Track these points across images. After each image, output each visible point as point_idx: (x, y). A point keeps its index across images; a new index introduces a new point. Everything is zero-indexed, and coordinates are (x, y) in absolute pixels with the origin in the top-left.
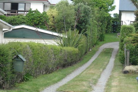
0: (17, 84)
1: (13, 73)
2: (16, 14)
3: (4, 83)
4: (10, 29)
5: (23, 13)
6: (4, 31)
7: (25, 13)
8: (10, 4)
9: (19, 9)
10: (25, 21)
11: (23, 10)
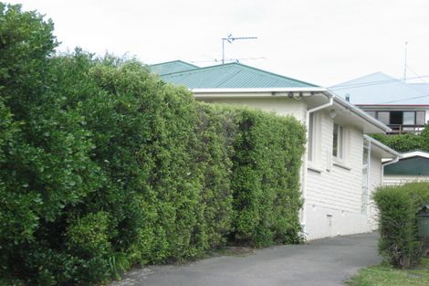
0: (423, 259)
1: (418, 238)
2: (400, 131)
3: (401, 257)
4: (394, 159)
5: (412, 129)
6: (384, 163)
7: (416, 129)
8: (388, 114)
9: (405, 123)
10: (419, 144)
11: (412, 123)
